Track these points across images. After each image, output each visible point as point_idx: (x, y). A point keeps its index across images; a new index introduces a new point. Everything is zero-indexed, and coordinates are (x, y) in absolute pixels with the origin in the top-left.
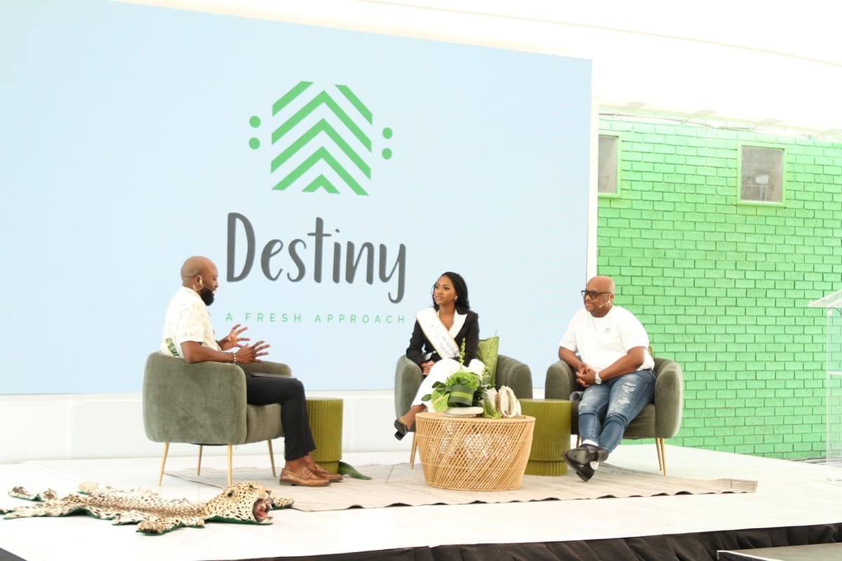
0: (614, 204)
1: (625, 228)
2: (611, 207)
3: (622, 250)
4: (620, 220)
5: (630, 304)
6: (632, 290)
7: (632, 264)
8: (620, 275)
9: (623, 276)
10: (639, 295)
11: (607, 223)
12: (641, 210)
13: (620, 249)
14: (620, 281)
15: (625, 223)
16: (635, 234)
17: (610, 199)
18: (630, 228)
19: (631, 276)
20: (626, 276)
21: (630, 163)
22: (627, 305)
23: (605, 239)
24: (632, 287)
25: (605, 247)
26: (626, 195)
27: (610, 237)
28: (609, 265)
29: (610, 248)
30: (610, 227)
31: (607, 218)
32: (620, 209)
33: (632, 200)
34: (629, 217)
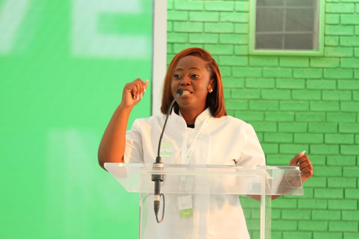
0: (314, 63)
1: (332, 90)
2: (310, 67)
3: (326, 115)
4: (323, 81)
5: (337, 177)
6: (340, 161)
7: (341, 130)
8: (324, 143)
9: (328, 144)
10: (351, 166)
11: (306, 85)
12: (353, 69)
13: (324, 114)
14: (324, 150)
15: (331, 84)
16: (346, 96)
17: (310, 58)
18: (337, 89)
19: (340, 145)
20: (332, 144)
21: (337, 15)
22: (334, 177)
23: (302, 102)
24: (340, 157)
25: (302, 111)
26: (330, 52)
27: (309, 101)
28: (308, 131)
29: (310, 113)
30: (309, 90)
31: (306, 80)
32: (323, 68)
33: (340, 58)
34: (336, 77)
